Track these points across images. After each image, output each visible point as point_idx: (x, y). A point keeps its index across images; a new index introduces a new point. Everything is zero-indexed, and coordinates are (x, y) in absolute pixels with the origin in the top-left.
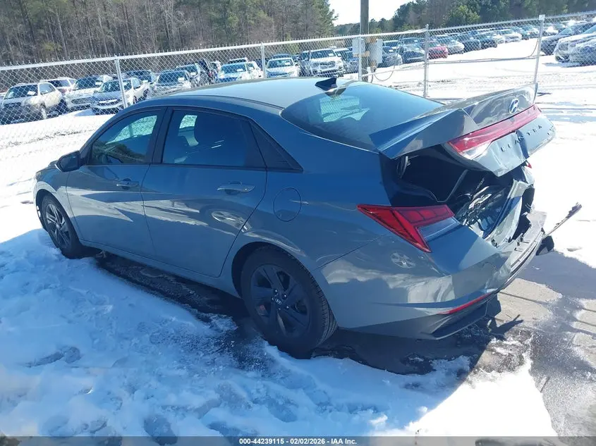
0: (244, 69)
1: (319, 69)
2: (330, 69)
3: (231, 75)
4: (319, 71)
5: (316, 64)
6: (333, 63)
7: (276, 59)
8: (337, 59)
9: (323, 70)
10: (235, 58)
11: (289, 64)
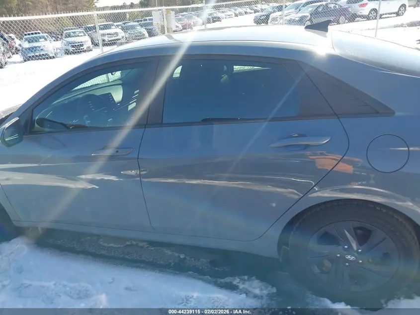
0: (46, 39)
1: (106, 38)
2: (116, 38)
3: (35, 44)
4: (106, 40)
5: (104, 35)
6: (117, 34)
7: (70, 31)
8: (119, 30)
9: (110, 39)
10: (30, 31)
11: (82, 34)
